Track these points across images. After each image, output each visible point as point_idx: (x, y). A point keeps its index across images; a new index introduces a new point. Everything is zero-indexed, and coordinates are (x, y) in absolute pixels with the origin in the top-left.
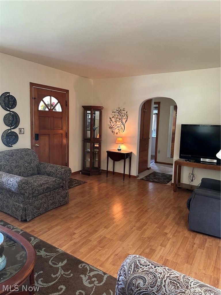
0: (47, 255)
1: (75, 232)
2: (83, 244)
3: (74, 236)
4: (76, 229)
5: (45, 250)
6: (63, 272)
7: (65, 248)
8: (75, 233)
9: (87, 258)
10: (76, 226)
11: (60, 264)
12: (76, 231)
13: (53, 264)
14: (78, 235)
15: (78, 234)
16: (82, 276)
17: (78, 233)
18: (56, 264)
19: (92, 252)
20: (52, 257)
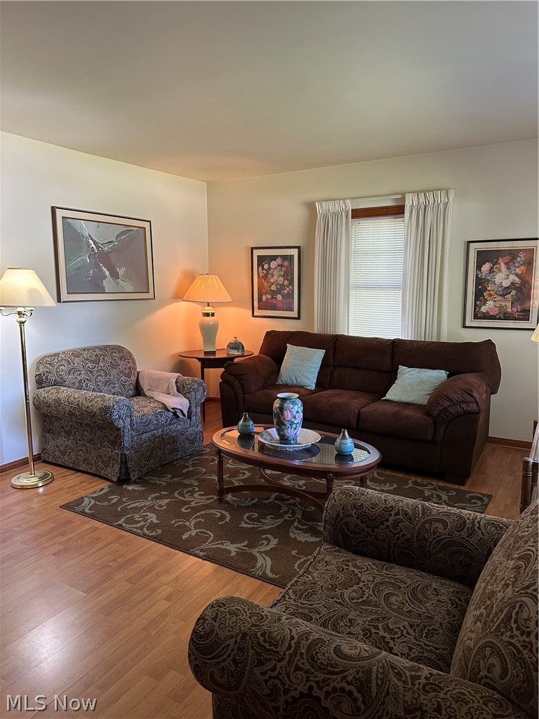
0: (222, 544)
1: (167, 604)
2: (150, 571)
3: (170, 589)
4: (164, 615)
5: (230, 552)
6: (187, 524)
7: (188, 563)
8: (167, 599)
9: (143, 546)
10: (162, 625)
11: (193, 533)
12: (162, 606)
13: (206, 533)
14: (159, 593)
15: (159, 597)
16: (155, 521)
17: (159, 600)
18: (200, 532)
19: (132, 555)
20: (212, 541)
